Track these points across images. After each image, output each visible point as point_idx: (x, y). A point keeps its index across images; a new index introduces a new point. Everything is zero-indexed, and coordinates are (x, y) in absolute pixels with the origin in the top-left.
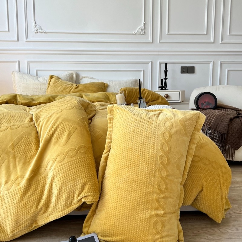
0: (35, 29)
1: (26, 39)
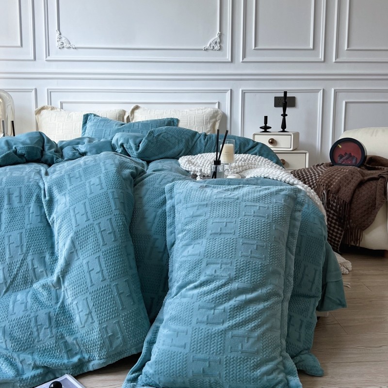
0: (60, 43)
1: (46, 57)
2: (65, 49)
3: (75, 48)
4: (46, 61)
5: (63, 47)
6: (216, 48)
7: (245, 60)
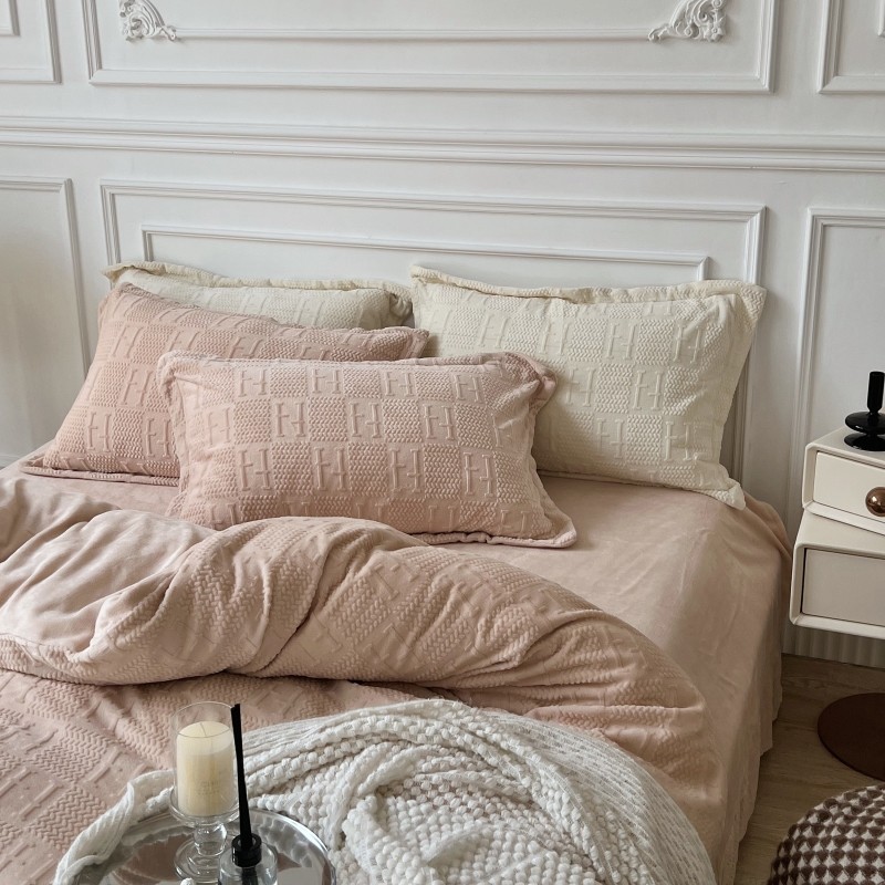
0: (128, 22)
1: (91, 74)
2: (148, 42)
3: (179, 39)
4: (95, 84)
5: (141, 37)
6: (705, 33)
7: (832, 86)
